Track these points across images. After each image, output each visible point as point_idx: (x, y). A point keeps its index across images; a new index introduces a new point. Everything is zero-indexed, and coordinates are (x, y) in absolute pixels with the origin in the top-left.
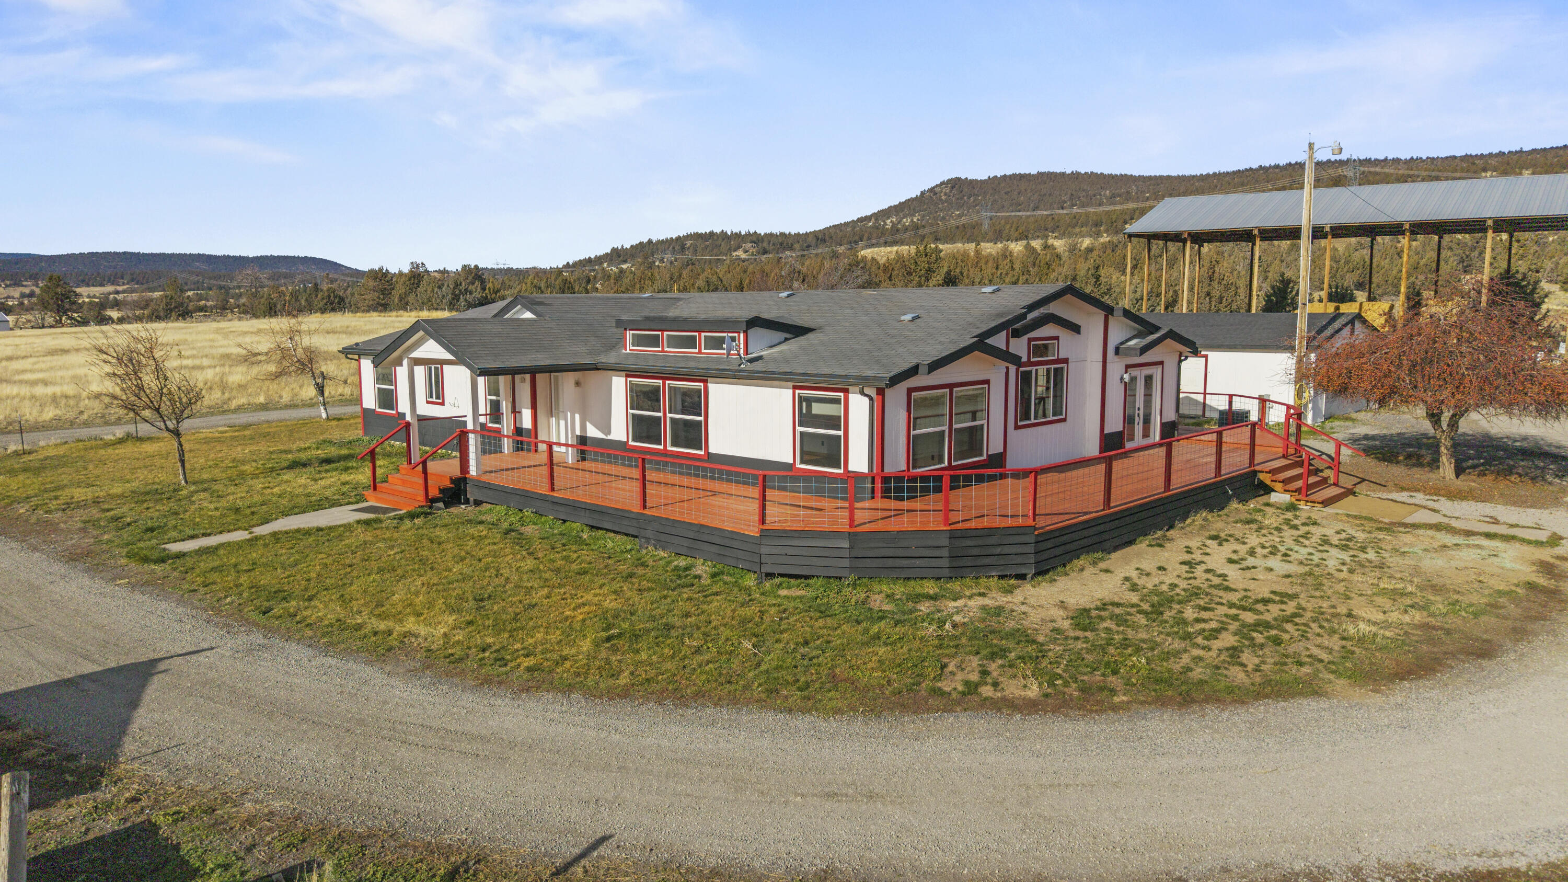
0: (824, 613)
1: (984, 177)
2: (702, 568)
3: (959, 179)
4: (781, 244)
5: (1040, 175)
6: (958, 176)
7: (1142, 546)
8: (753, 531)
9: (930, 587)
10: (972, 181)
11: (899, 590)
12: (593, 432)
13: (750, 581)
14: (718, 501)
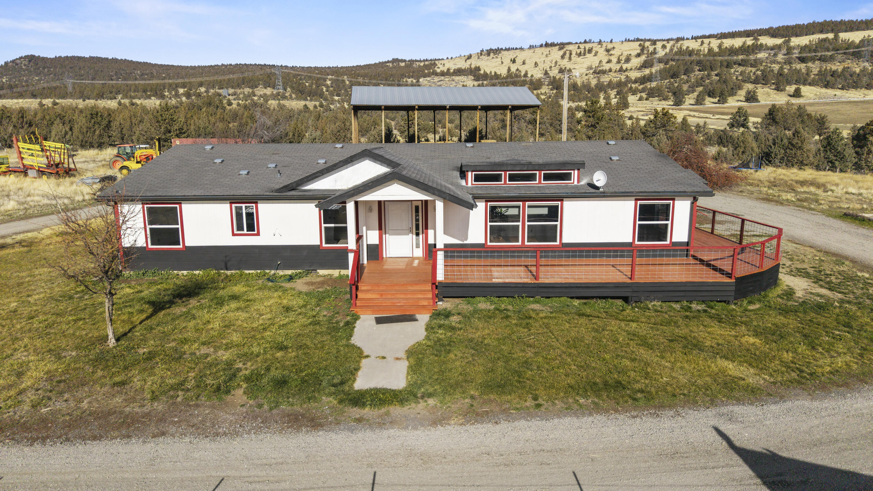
1: (52, 56)
3: (34, 56)
5: (92, 58)
6: (33, 54)
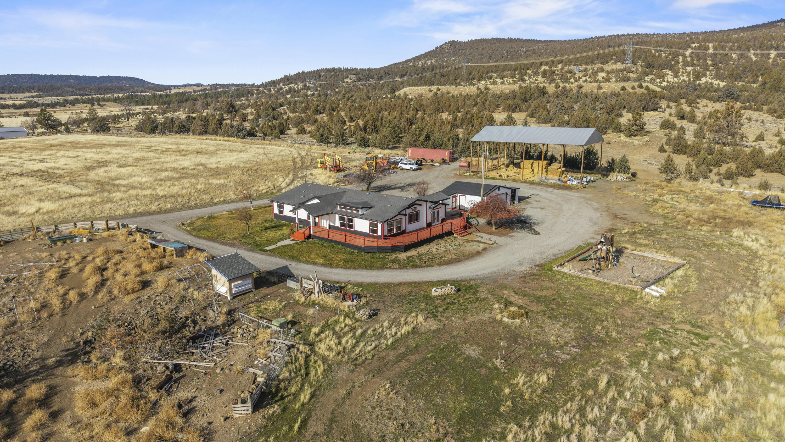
0: (373, 258)
2: (355, 251)
3: (454, 41)
4: (368, 75)
7: (424, 246)
8: (363, 246)
9: (389, 254)
10: (460, 42)
11: (384, 254)
12: (332, 224)
13: (363, 253)
14: (357, 240)
